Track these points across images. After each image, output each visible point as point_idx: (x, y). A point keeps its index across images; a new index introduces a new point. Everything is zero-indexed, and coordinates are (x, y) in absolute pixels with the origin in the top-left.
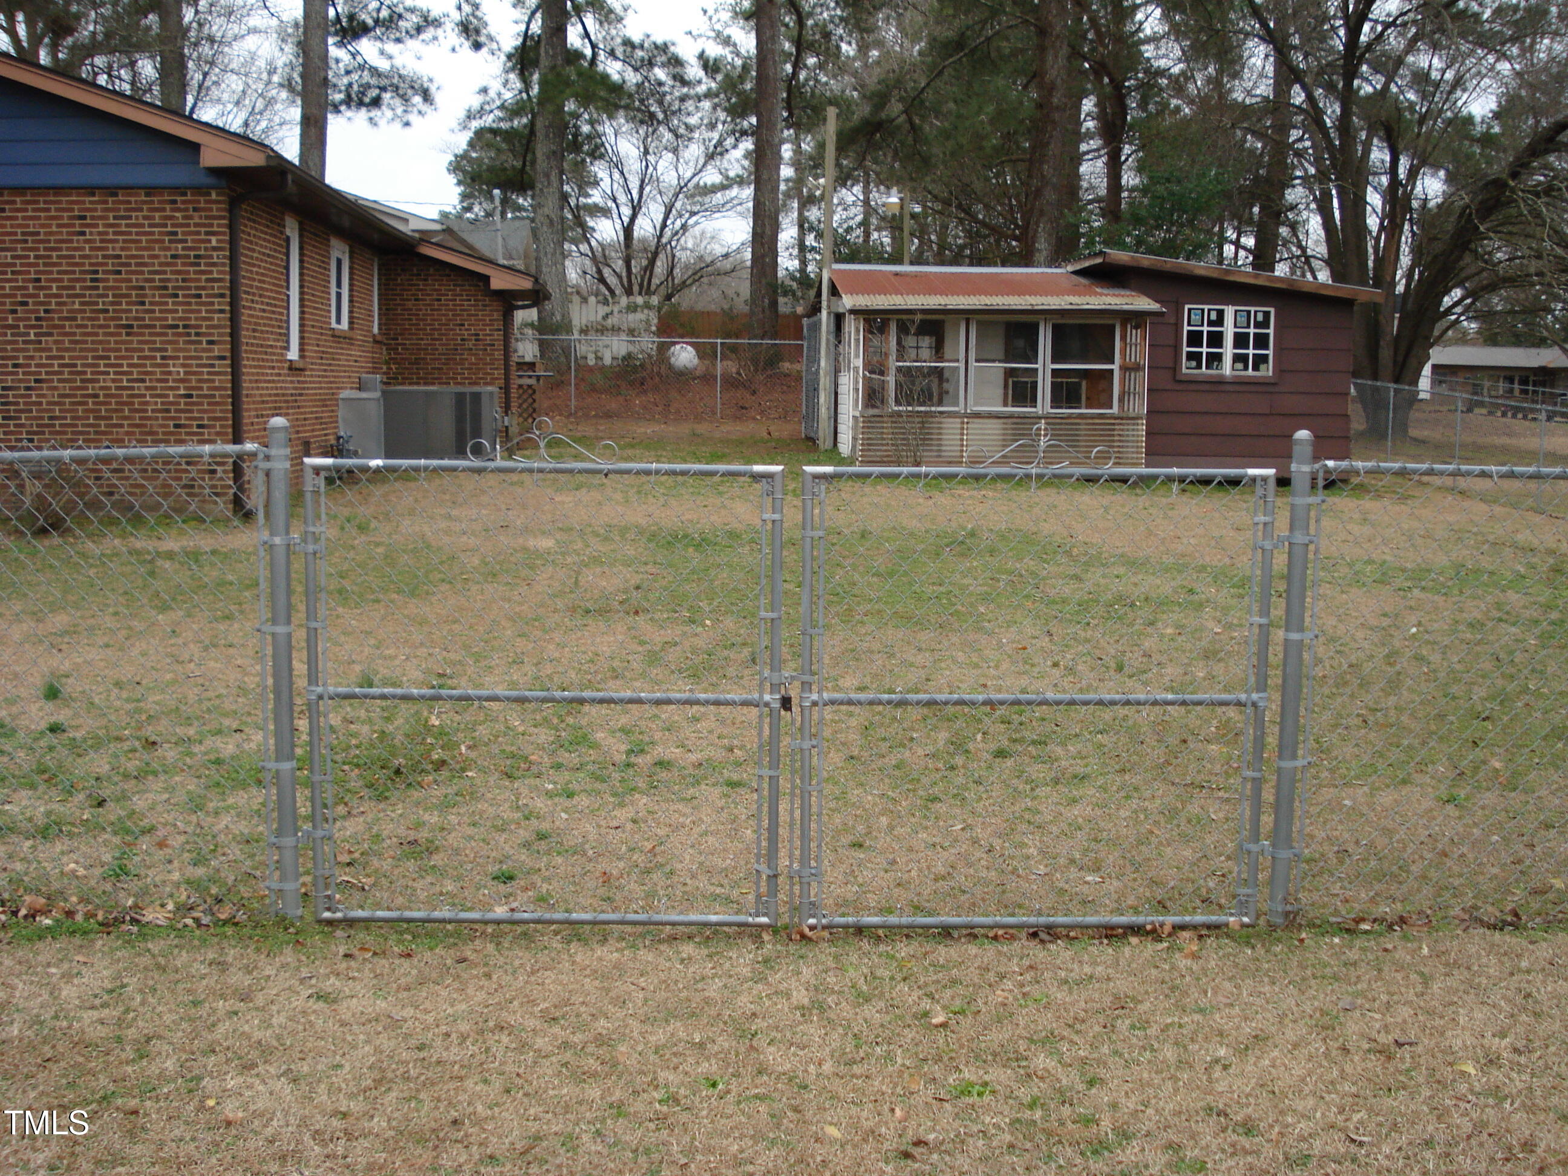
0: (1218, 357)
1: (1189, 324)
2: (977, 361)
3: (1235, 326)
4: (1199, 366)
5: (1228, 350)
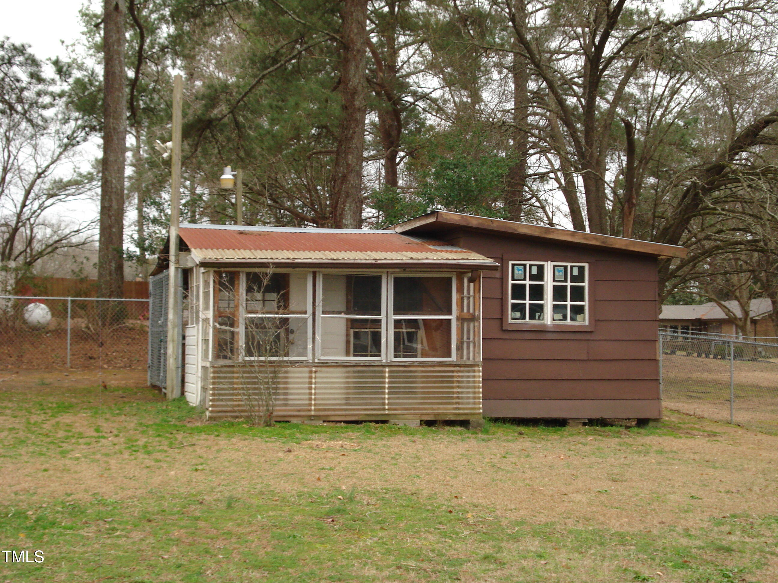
0: (540, 308)
1: (513, 279)
2: (323, 312)
3: (554, 281)
4: (523, 317)
5: (549, 301)
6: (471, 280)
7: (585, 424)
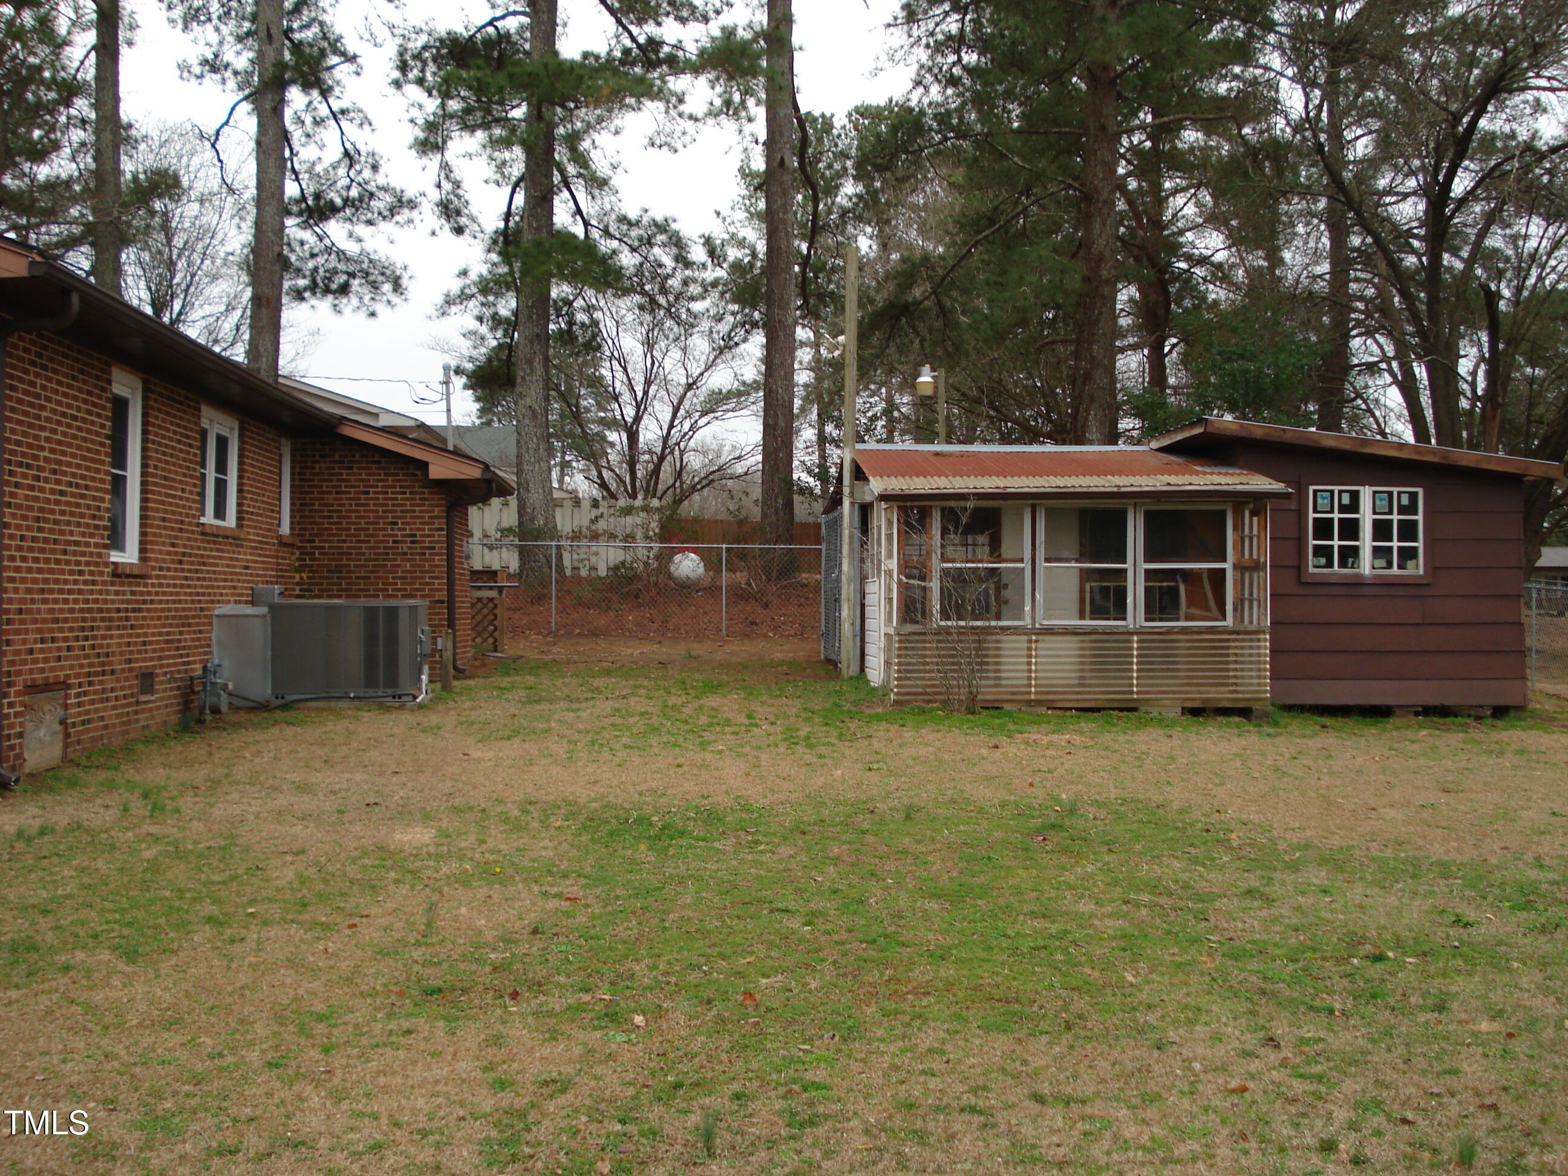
0: (1354, 552)
1: (1315, 511)
2: (1047, 560)
3: (1374, 513)
4: (1330, 564)
5: (1366, 542)
6: (1253, 514)
7: (1417, 714)
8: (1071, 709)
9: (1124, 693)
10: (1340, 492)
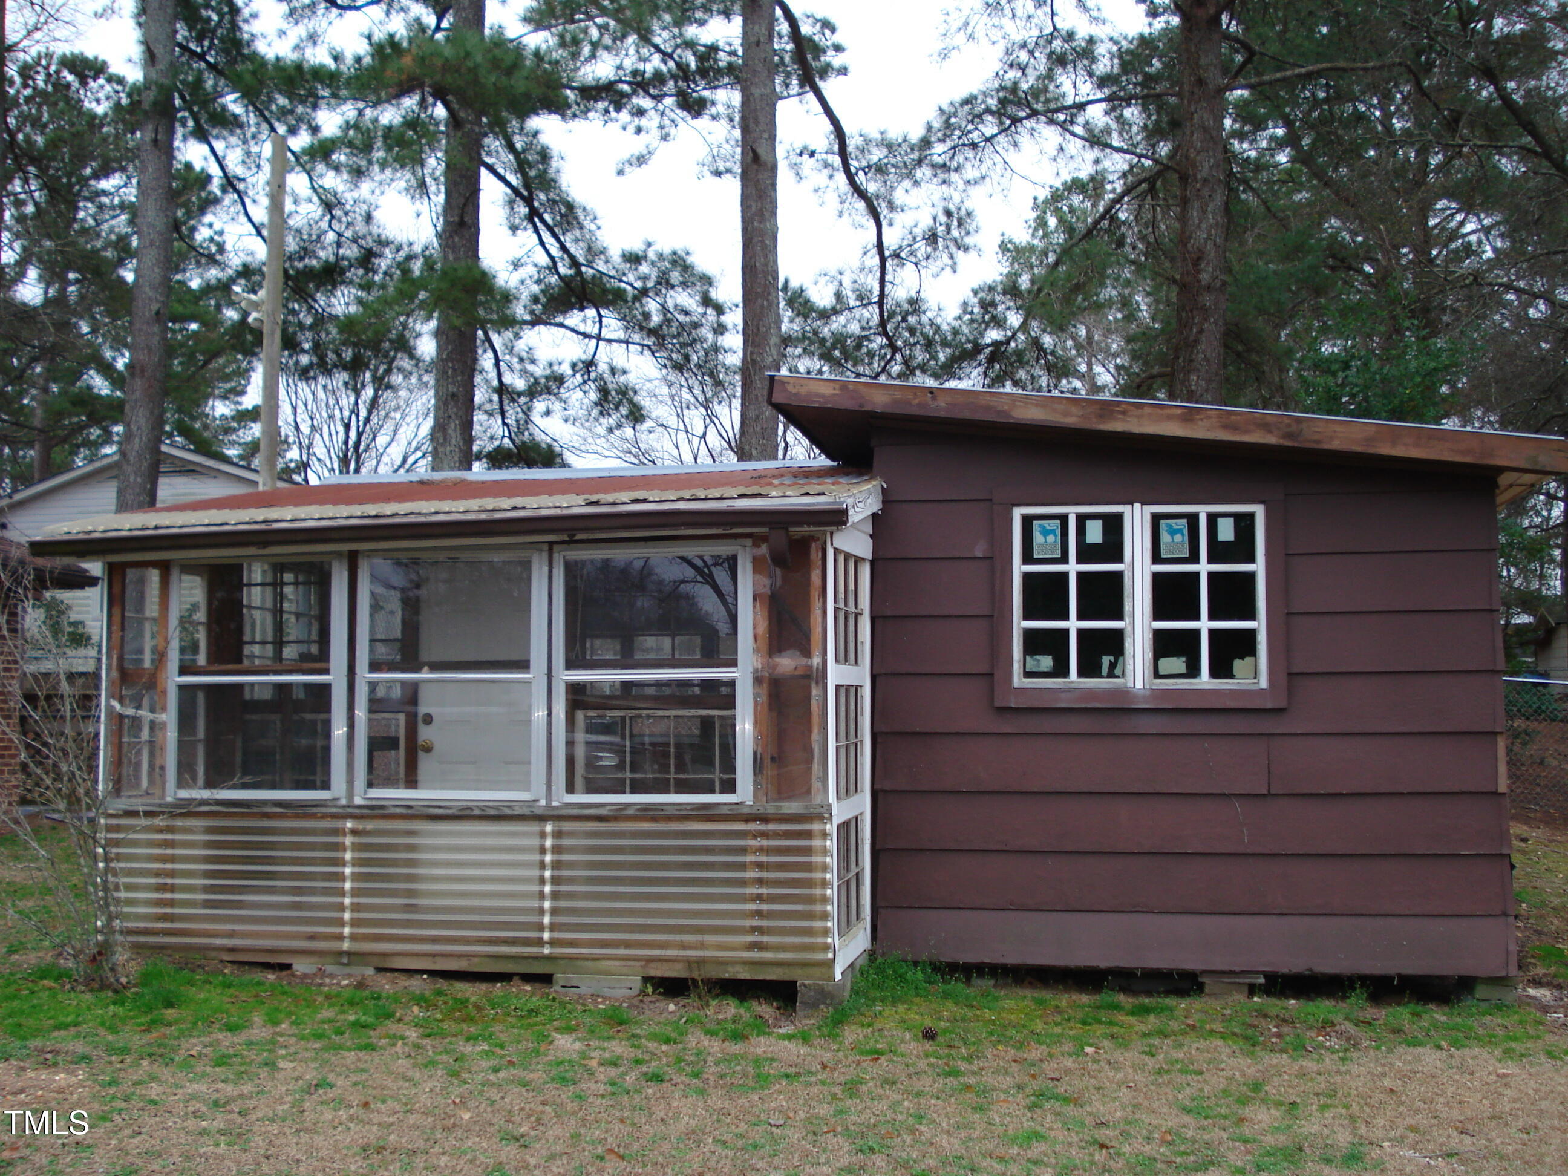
0: (1114, 643)
1: (1028, 557)
3: (1157, 559)
4: (1061, 669)
5: (1139, 620)
7: (1252, 990)
8: (422, 972)
9: (527, 942)
10: (1082, 519)
